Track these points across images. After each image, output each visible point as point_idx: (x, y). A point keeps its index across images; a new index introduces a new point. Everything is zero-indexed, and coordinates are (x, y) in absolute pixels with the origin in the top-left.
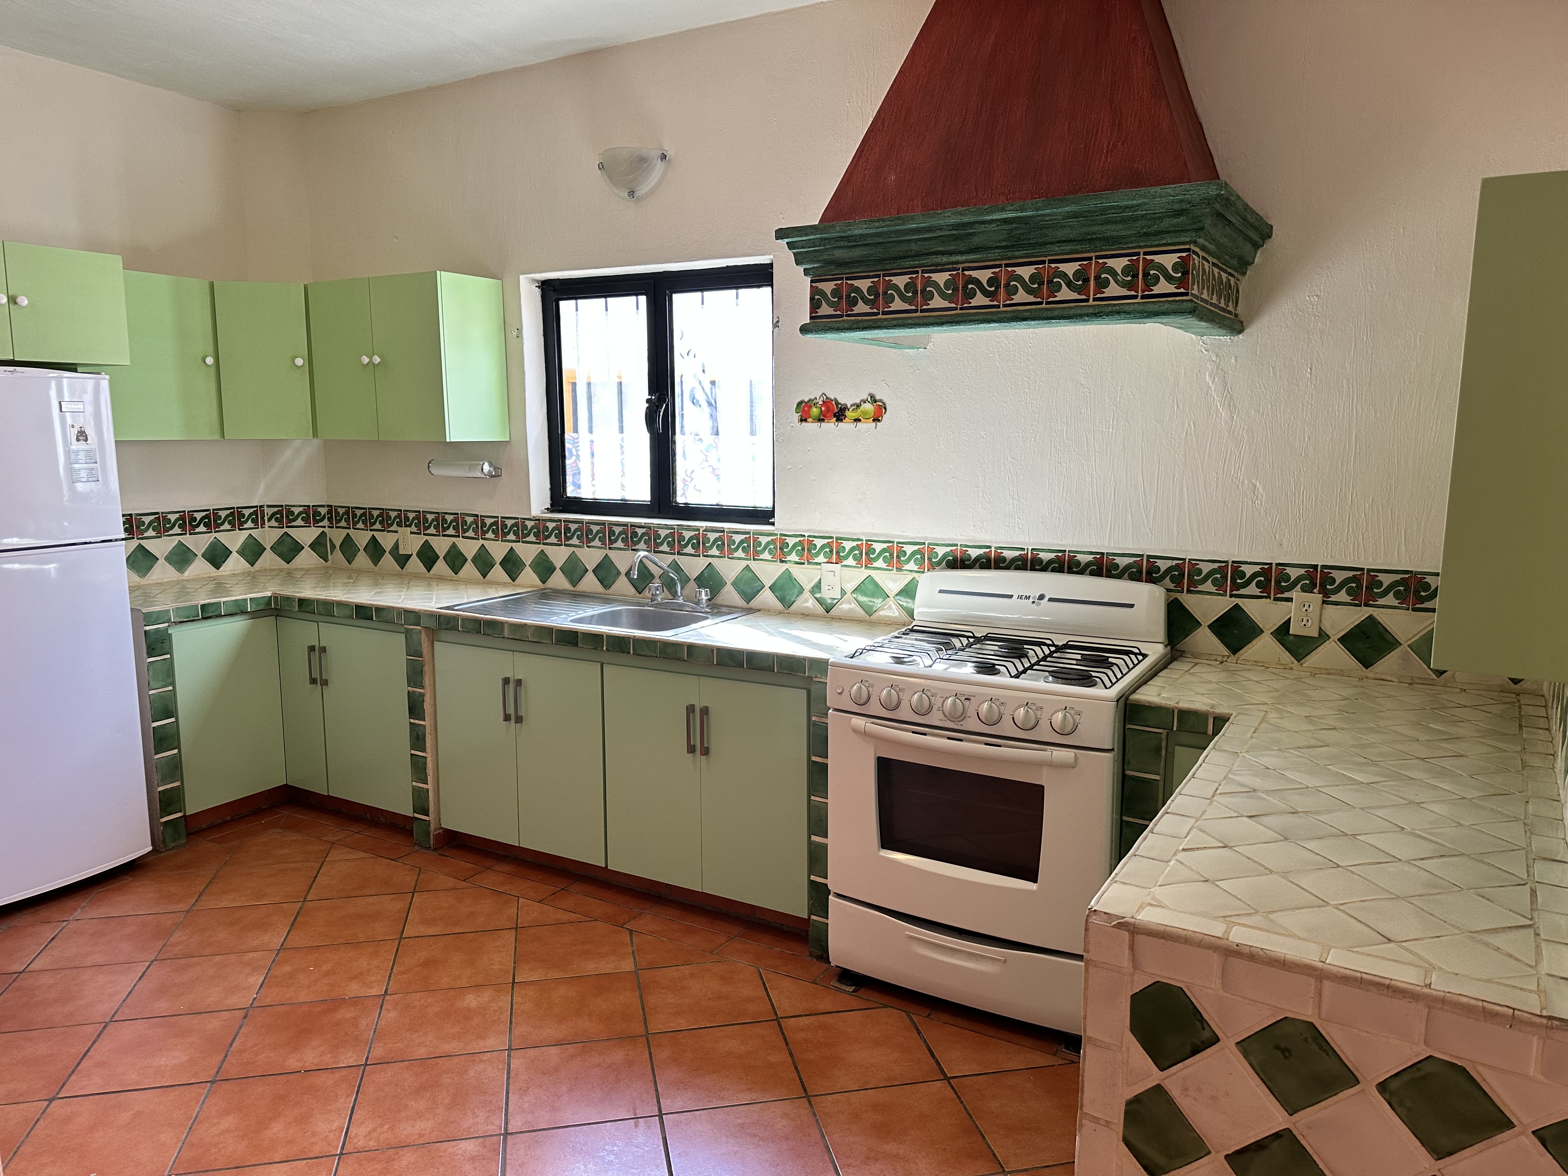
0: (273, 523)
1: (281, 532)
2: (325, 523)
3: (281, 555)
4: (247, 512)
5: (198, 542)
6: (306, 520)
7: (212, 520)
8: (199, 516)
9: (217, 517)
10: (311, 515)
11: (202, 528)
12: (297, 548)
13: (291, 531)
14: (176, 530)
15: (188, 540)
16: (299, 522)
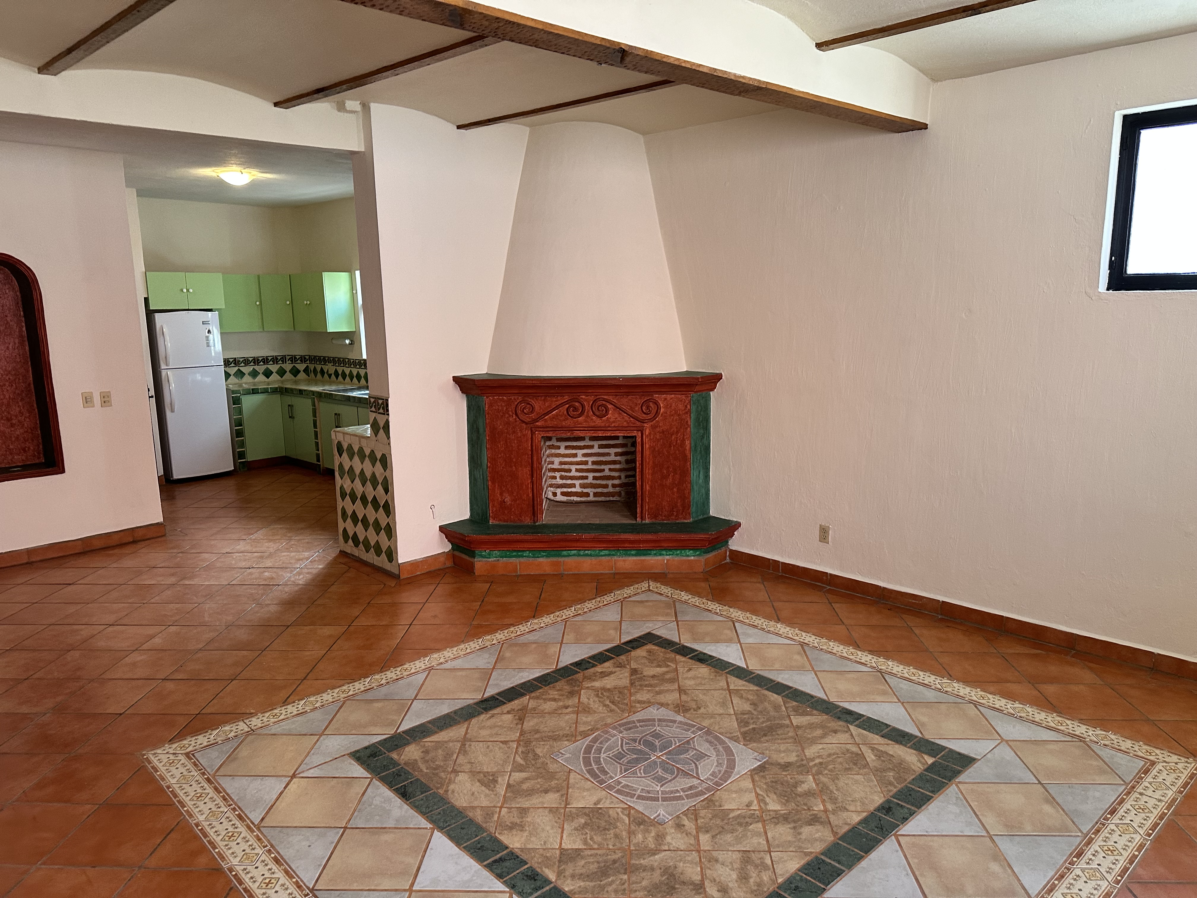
0: (290, 362)
1: (292, 365)
2: (308, 362)
3: (293, 374)
4: (279, 358)
5: (261, 368)
6: (301, 361)
7: (265, 361)
8: (260, 359)
9: (267, 359)
10: (303, 359)
11: (262, 363)
12: (299, 371)
13: (296, 365)
14: (252, 364)
15: (257, 368)
16: (299, 361)
